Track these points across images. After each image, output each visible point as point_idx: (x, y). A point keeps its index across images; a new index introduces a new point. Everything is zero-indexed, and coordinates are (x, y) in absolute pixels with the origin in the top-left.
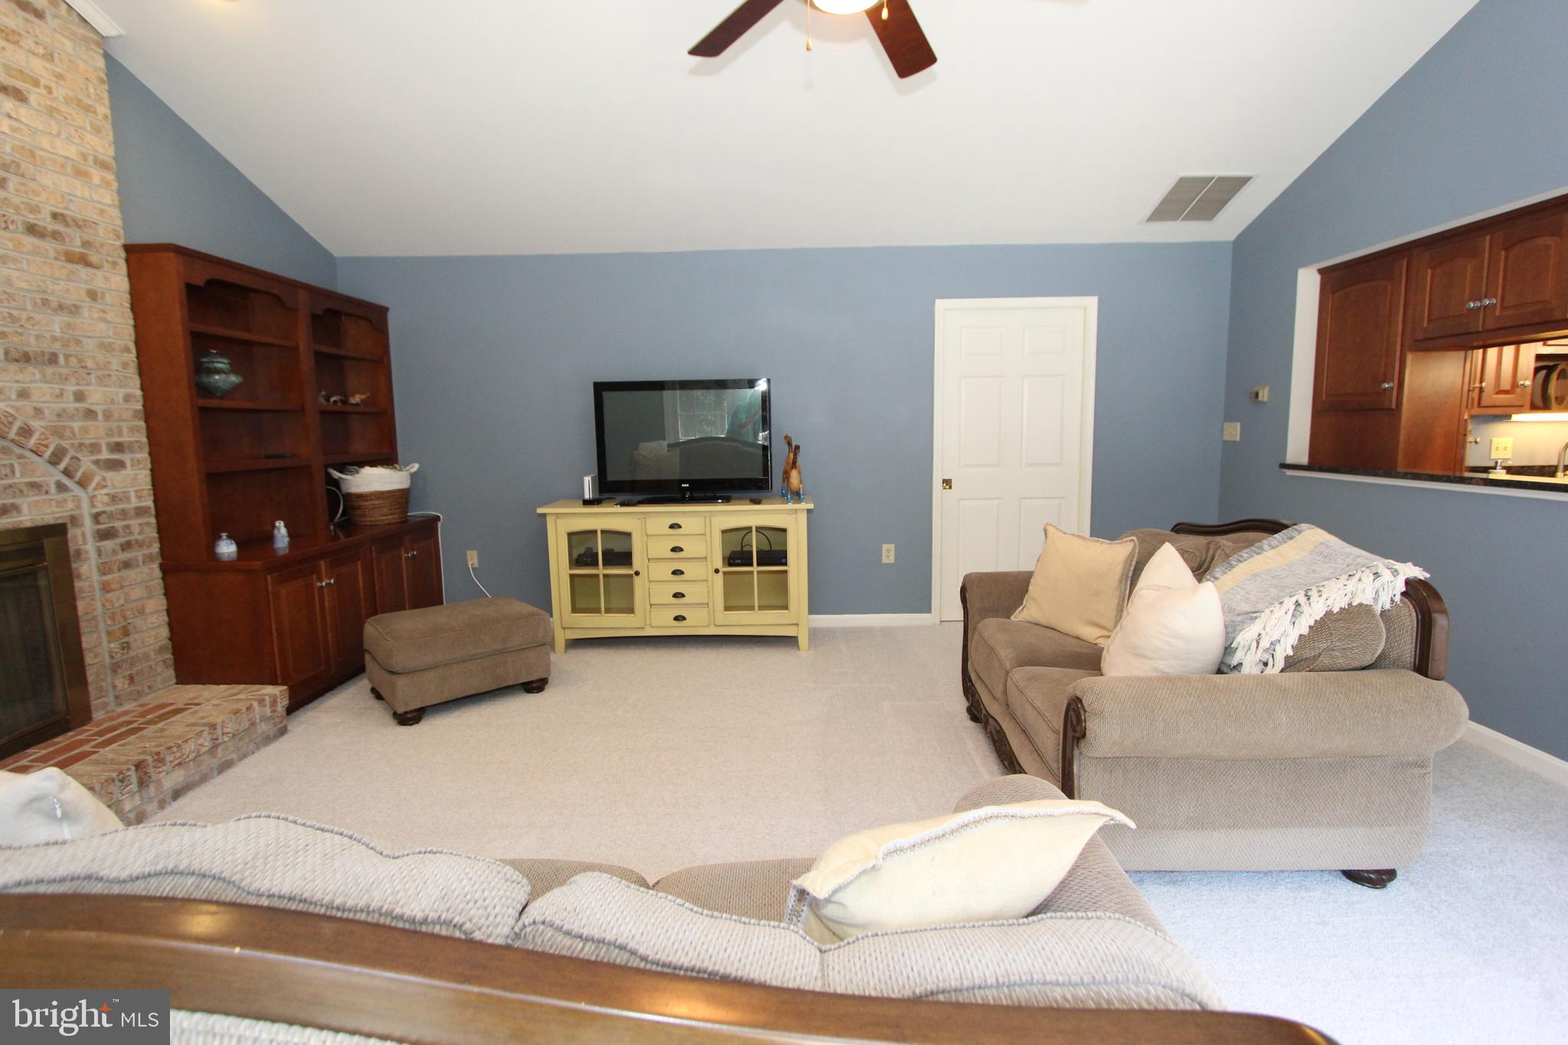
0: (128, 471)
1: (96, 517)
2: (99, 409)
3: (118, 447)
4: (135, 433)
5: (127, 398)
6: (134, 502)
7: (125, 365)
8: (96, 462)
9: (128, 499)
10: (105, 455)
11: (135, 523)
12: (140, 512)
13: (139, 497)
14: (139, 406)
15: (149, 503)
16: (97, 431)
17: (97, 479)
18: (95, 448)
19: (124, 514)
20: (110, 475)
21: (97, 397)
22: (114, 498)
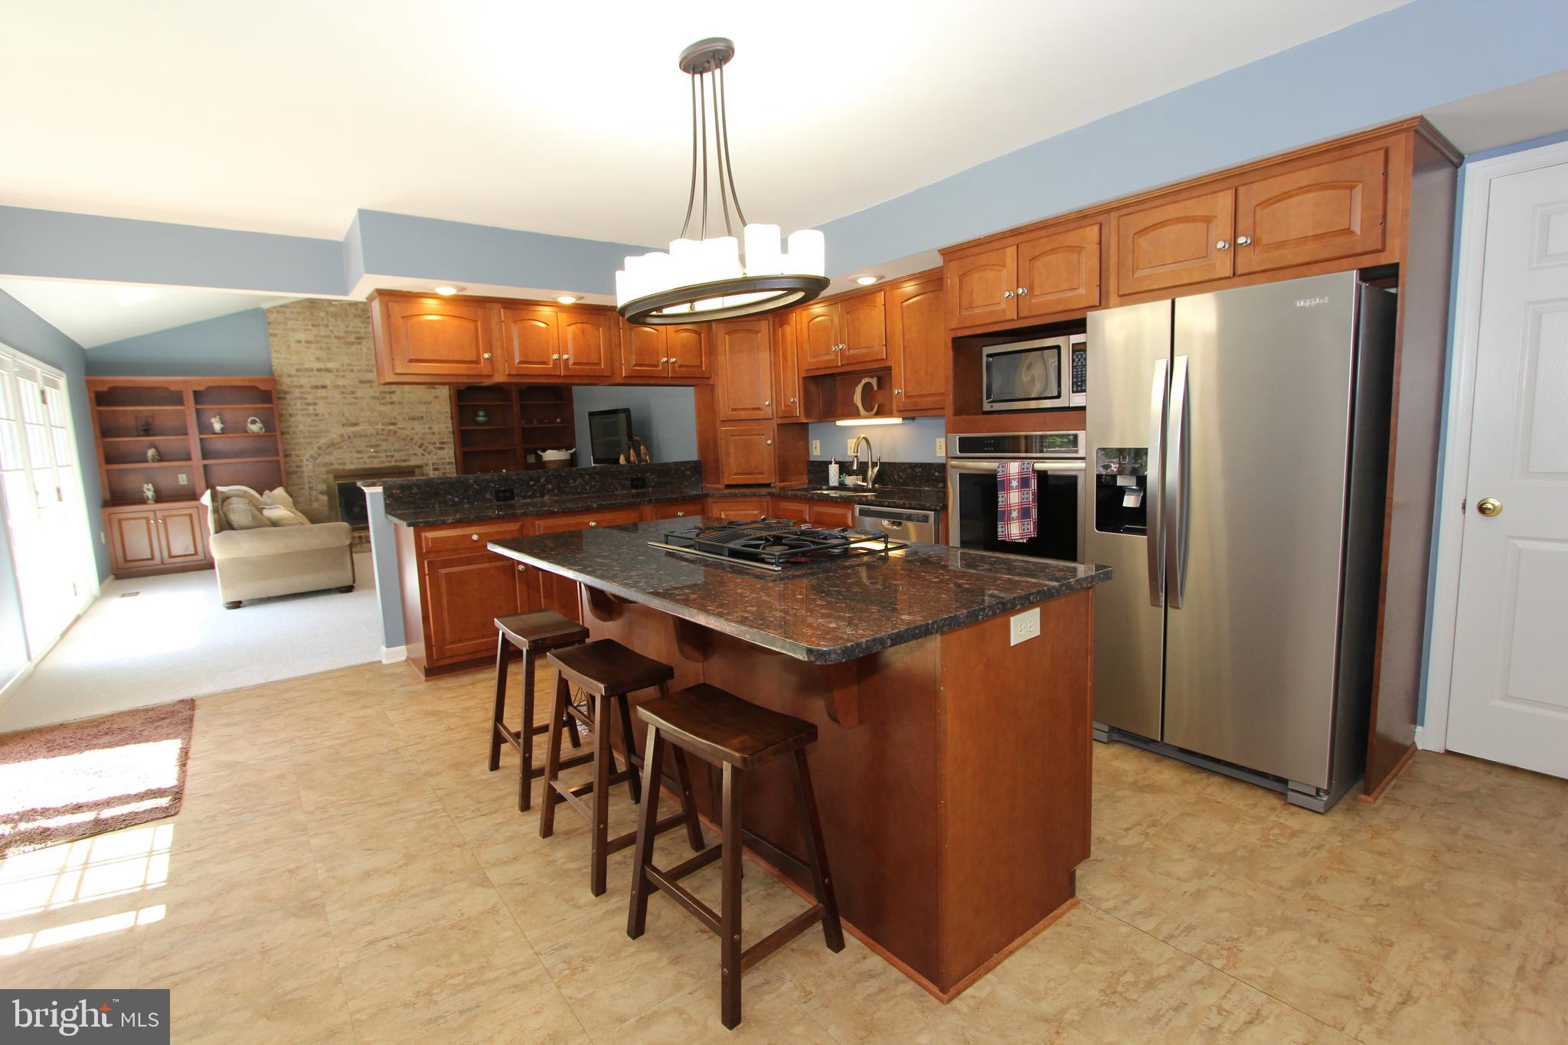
0: (446, 451)
1: (433, 464)
2: (437, 432)
3: (443, 443)
4: (449, 439)
5: (447, 427)
6: (448, 460)
7: (446, 417)
8: (435, 448)
9: (445, 459)
10: (438, 445)
11: (448, 467)
12: (450, 463)
13: (449, 458)
14: (451, 430)
15: (453, 460)
16: (436, 438)
17: (433, 453)
18: (434, 443)
19: (444, 464)
20: (439, 451)
21: (436, 428)
22: (441, 459)
